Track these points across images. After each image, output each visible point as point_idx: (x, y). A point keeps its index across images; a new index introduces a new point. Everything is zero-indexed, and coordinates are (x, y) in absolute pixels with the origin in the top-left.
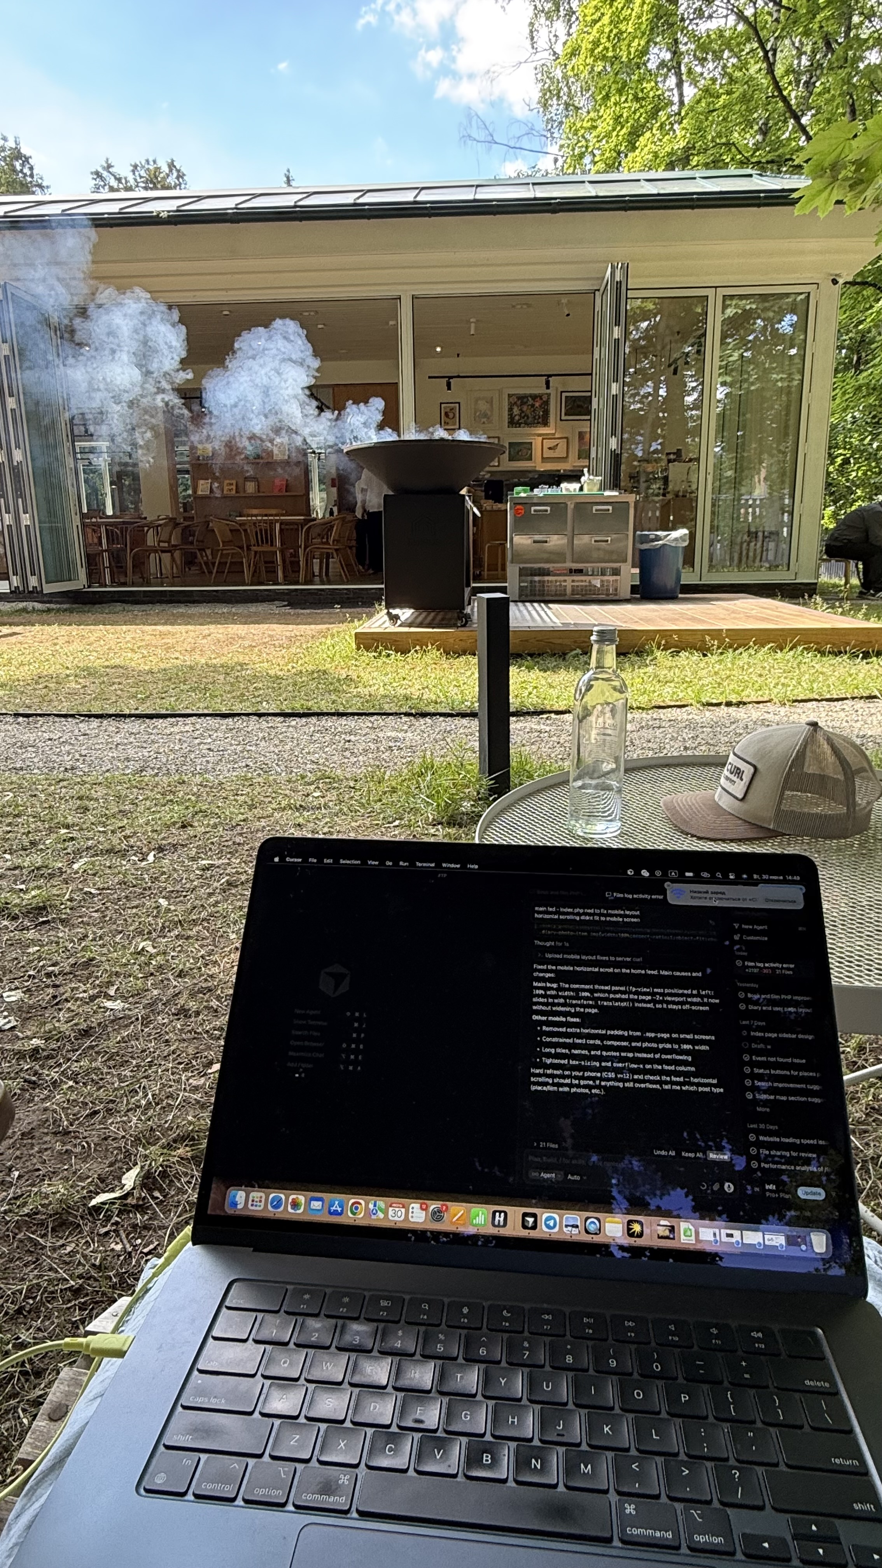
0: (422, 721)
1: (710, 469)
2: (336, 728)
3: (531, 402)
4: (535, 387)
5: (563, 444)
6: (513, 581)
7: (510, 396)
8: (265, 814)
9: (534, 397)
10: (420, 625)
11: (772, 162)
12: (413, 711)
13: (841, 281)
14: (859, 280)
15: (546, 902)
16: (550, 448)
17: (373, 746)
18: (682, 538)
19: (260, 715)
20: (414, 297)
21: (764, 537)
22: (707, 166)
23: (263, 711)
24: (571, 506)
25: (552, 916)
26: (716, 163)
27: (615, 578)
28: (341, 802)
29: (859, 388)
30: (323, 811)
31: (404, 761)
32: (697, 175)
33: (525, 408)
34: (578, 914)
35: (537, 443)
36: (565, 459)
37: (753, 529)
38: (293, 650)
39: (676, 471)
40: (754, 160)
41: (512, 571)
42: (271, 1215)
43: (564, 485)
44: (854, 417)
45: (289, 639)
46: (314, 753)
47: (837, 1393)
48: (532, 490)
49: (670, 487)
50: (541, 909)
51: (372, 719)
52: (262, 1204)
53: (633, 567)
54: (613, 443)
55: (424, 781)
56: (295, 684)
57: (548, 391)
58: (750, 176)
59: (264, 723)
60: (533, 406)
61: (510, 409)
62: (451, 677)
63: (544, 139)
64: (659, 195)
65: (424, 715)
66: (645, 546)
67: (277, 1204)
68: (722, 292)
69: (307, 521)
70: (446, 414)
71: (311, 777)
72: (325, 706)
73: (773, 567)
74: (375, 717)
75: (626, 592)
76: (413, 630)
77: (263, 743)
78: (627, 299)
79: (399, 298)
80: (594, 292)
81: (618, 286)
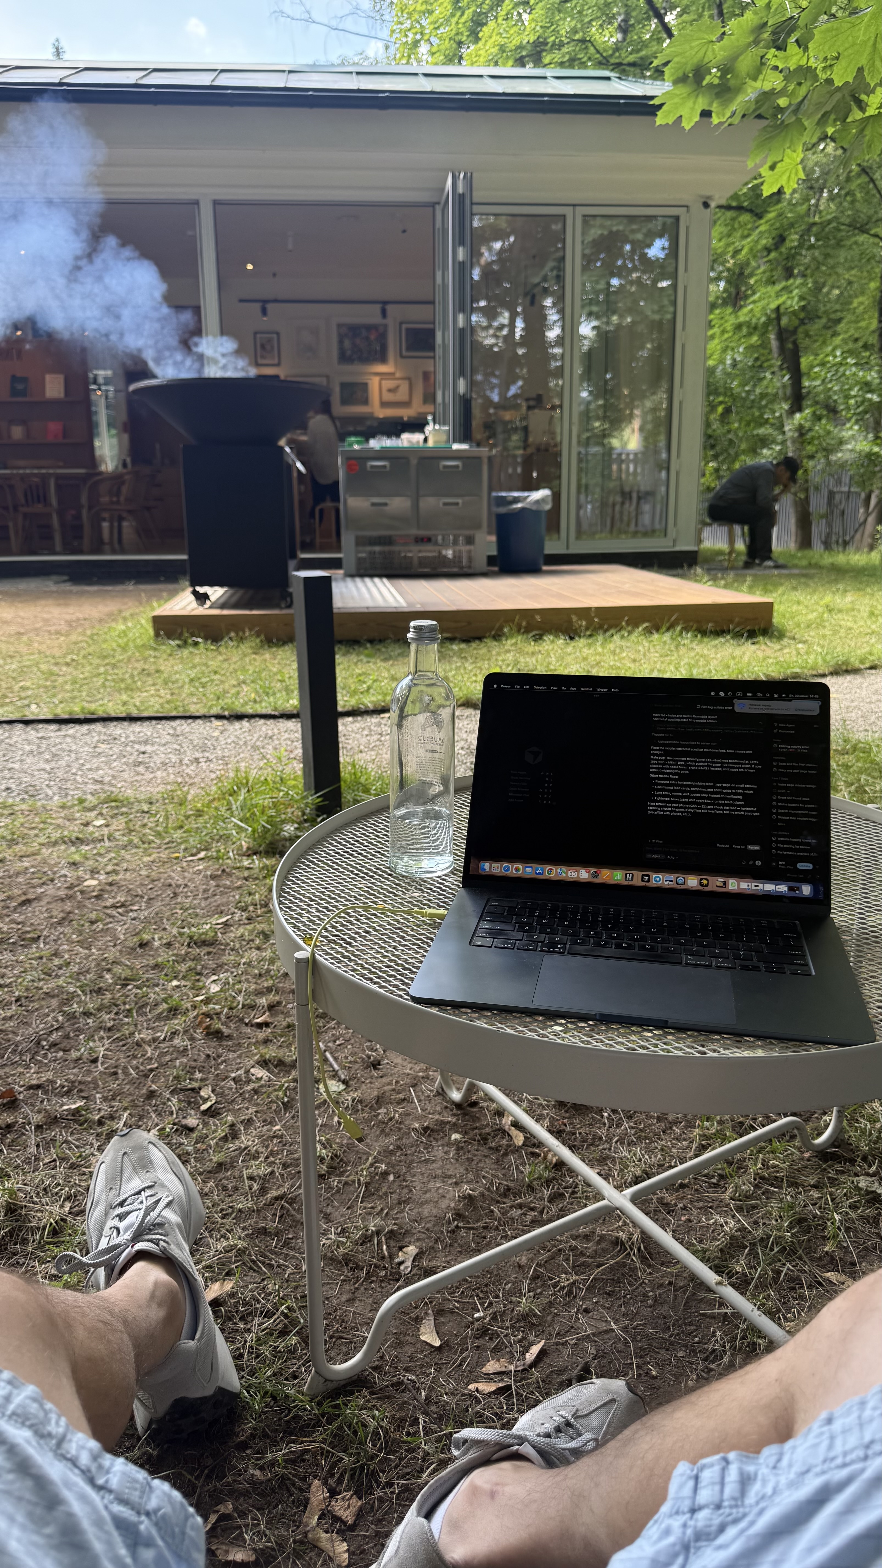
0: (237, 725)
1: (575, 418)
2: (127, 737)
3: (364, 333)
4: (370, 315)
5: (404, 387)
6: (348, 550)
7: (339, 326)
8: (30, 850)
9: (369, 328)
10: (235, 606)
11: (633, 64)
12: (226, 713)
13: (713, 204)
14: (734, 204)
16: (390, 390)
17: (174, 758)
18: (543, 500)
19: (27, 722)
20: (216, 203)
21: (639, 498)
22: (562, 64)
23: (31, 717)
24: (414, 461)
26: (572, 62)
27: (468, 547)
28: (131, 831)
29: (739, 327)
30: (107, 844)
31: (213, 776)
32: (548, 74)
33: (358, 341)
34: (679, 718)
35: (374, 383)
36: (407, 404)
37: (627, 489)
38: (74, 637)
39: (537, 418)
40: (612, 61)
41: (348, 539)
43: (405, 436)
44: (734, 360)
45: (69, 623)
46: (98, 769)
48: (367, 441)
49: (531, 439)
51: (175, 723)
53: (489, 533)
54: (462, 386)
55: (236, 801)
56: (75, 682)
57: (384, 321)
58: (608, 78)
59: (32, 733)
60: (367, 338)
61: (341, 342)
62: (275, 670)
63: (371, 21)
64: (504, 94)
65: (240, 717)
66: (502, 510)
68: (581, 211)
69: (89, 476)
70: (263, 347)
71: (91, 800)
72: (113, 708)
73: (649, 533)
74: (178, 722)
75: (481, 563)
76: (226, 612)
77: (30, 759)
78: (472, 214)
79: (197, 203)
80: (433, 205)
81: (460, 200)
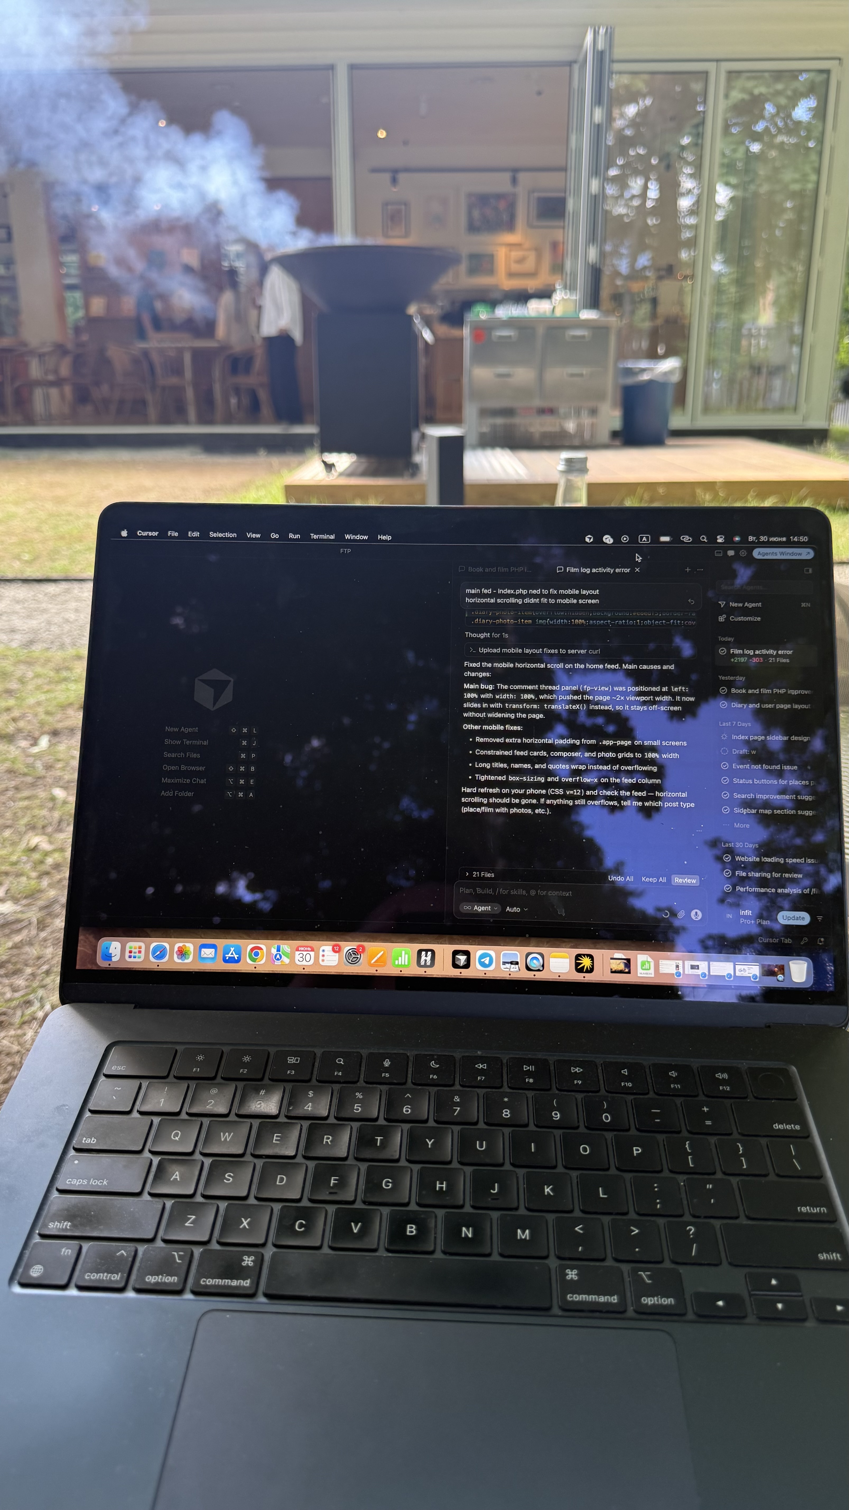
1: (708, 290)
3: (493, 202)
4: (500, 183)
5: (532, 257)
7: (469, 195)
9: (499, 197)
10: (361, 476)
15: (479, 581)
16: (517, 261)
20: (352, 67)
21: (769, 373)
24: (541, 331)
25: (488, 600)
27: (591, 420)
33: (487, 211)
34: (520, 596)
35: (501, 254)
36: (534, 274)
37: (757, 364)
39: (667, 290)
41: (470, 411)
42: (154, 967)
43: (532, 305)
47: (808, 1136)
48: (494, 310)
49: (659, 311)
50: (473, 591)
52: (143, 955)
53: (614, 407)
54: (592, 254)
57: (514, 190)
60: (496, 208)
61: (470, 212)
66: (630, 381)
67: (161, 953)
68: (726, 66)
70: (391, 218)
73: (778, 408)
75: (604, 436)
76: (351, 481)
78: (611, 73)
79: (331, 68)
80: (570, 64)
81: (600, 57)
